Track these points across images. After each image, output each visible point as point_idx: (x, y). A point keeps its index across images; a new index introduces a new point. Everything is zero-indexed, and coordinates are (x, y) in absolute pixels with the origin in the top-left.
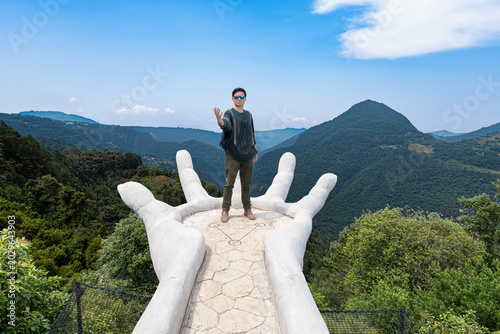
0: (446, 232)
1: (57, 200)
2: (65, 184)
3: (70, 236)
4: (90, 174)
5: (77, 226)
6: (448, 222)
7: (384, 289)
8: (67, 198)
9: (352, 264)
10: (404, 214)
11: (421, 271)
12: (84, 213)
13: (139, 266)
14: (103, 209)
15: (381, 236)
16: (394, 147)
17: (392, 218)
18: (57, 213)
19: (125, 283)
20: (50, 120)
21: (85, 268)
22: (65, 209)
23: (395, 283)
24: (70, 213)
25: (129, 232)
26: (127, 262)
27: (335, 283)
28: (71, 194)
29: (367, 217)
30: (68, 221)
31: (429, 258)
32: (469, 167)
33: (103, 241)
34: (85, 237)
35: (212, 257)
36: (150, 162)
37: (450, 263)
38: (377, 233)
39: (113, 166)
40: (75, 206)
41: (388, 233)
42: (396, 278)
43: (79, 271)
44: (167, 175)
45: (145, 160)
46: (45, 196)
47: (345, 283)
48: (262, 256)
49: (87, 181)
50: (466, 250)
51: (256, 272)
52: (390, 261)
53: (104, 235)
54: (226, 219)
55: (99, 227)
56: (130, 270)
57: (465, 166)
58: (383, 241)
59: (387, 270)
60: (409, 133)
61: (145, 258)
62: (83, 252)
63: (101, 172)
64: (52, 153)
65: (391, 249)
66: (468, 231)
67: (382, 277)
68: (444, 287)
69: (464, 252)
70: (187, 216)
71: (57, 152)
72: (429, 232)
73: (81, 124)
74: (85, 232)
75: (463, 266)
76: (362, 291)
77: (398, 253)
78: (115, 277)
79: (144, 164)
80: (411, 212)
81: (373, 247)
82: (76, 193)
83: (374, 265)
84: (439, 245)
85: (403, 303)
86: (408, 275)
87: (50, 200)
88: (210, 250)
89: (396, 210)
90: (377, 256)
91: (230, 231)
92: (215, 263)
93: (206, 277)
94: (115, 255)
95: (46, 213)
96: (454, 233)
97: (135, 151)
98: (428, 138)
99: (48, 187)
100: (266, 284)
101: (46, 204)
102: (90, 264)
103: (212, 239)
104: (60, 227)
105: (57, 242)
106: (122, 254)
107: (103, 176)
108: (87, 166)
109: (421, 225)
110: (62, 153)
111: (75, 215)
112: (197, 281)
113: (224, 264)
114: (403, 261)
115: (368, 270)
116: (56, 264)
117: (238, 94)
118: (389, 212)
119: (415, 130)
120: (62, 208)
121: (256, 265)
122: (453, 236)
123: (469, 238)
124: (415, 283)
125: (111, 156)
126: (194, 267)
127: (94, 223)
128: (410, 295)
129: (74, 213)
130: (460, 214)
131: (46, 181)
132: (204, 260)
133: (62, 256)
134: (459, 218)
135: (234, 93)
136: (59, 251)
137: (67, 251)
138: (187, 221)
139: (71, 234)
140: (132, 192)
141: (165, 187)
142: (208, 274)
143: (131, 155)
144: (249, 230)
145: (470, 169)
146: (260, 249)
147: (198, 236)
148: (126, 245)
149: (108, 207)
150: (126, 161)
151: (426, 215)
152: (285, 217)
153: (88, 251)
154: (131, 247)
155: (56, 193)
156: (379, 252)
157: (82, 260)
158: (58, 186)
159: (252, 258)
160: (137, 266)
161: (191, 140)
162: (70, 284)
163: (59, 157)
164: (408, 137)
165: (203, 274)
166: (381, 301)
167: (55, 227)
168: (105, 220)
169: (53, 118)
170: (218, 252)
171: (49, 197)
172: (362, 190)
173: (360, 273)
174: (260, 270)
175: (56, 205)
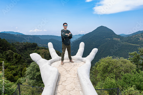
0: (125, 63)
1: (13, 57)
2: (15, 53)
3: (17, 68)
4: (22, 49)
5: (19, 65)
6: (126, 60)
7: (109, 79)
8: (16, 57)
9: (99, 72)
10: (113, 58)
11: (119, 74)
12: (21, 61)
13: (38, 76)
14: (27, 59)
15: (107, 64)
16: (109, 39)
17: (110, 59)
18: (13, 61)
19: (34, 81)
20: (10, 34)
21: (22, 76)
22: (15, 60)
23: (111, 77)
24: (17, 61)
25: (35, 66)
26: (34, 75)
27: (94, 78)
28: (17, 55)
29: (103, 59)
30: (16, 63)
31: (121, 70)
32: (130, 44)
33: (27, 69)
34: (22, 67)
35: (61, 77)
36: (40, 45)
37: (127, 71)
38: (106, 64)
39: (29, 47)
40: (18, 59)
41: (109, 63)
42: (112, 76)
43: (20, 78)
44: (45, 49)
45: (38, 45)
46: (9, 56)
47: (97, 78)
48: (77, 76)
49: (22, 51)
50: (131, 68)
51: (75, 81)
52: (110, 71)
53: (27, 67)
54: (63, 64)
55: (25, 64)
56: (35, 77)
57: (129, 43)
58: (108, 66)
59: (109, 74)
60: (113, 35)
61: (39, 74)
62: (21, 72)
63: (26, 49)
64: (11, 43)
65: (110, 68)
66: (131, 62)
67: (108, 76)
68: (125, 78)
69: (130, 68)
70: (52, 63)
71: (12, 43)
72: (121, 63)
73: (19, 35)
74: (21, 66)
75: (130, 72)
76: (102, 80)
77: (112, 69)
78: (31, 79)
79: (38, 46)
80: (115, 57)
81: (105, 68)
82: (18, 55)
83: (105, 73)
84: (123, 66)
85: (114, 83)
86: (115, 75)
87: (11, 57)
88: (60, 74)
89: (111, 57)
90: (106, 70)
91: (66, 67)
92: (62, 79)
93: (60, 84)
94: (31, 73)
95: (10, 61)
96: (128, 63)
97: (35, 42)
98: (119, 36)
99: (10, 53)
100: (79, 85)
101: (10, 58)
102: (23, 75)
103: (61, 70)
104: (14, 65)
105: (13, 69)
106: (33, 73)
107: (26, 50)
108: (21, 47)
109: (118, 61)
110: (14, 43)
111: (18, 62)
112: (57, 85)
113: (65, 79)
114: (113, 71)
115: (104, 74)
116: (13, 76)
117: (65, 25)
118: (109, 57)
119: (115, 34)
120: (14, 59)
121: (75, 79)
122: (127, 64)
123: (132, 64)
124: (117, 77)
125: (28, 44)
126: (55, 81)
127: (24, 63)
128: (116, 81)
129: (18, 61)
130: (129, 57)
131: (9, 52)
132: (59, 78)
133: (15, 73)
134: (129, 59)
135: (64, 24)
136: (14, 72)
137: (16, 72)
138: (53, 65)
139: (18, 67)
140: (35, 56)
141: (44, 52)
142: (60, 83)
143: (34, 43)
144: (72, 67)
145: (130, 45)
146: (76, 73)
147: (56, 70)
148: (34, 70)
149: (28, 59)
150: (33, 45)
151: (120, 58)
152: (82, 62)
153: (23, 72)
154: (35, 70)
155: (13, 55)
156: (107, 69)
157: (21, 74)
158: (13, 53)
159: (74, 76)
160: (37, 76)
161: (52, 39)
162: (18, 81)
163: (13, 44)
164: (113, 36)
165: (59, 83)
166: (108, 83)
167: (13, 65)
168: (27, 62)
169: (11, 33)
170: (63, 75)
171: (10, 56)
172: (100, 51)
173: (101, 75)
174: (76, 81)
175: (13, 59)
